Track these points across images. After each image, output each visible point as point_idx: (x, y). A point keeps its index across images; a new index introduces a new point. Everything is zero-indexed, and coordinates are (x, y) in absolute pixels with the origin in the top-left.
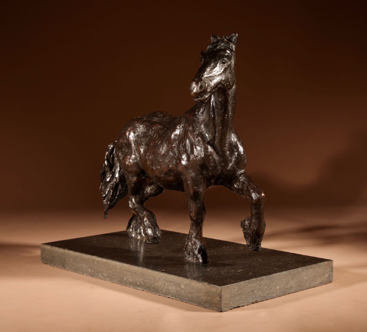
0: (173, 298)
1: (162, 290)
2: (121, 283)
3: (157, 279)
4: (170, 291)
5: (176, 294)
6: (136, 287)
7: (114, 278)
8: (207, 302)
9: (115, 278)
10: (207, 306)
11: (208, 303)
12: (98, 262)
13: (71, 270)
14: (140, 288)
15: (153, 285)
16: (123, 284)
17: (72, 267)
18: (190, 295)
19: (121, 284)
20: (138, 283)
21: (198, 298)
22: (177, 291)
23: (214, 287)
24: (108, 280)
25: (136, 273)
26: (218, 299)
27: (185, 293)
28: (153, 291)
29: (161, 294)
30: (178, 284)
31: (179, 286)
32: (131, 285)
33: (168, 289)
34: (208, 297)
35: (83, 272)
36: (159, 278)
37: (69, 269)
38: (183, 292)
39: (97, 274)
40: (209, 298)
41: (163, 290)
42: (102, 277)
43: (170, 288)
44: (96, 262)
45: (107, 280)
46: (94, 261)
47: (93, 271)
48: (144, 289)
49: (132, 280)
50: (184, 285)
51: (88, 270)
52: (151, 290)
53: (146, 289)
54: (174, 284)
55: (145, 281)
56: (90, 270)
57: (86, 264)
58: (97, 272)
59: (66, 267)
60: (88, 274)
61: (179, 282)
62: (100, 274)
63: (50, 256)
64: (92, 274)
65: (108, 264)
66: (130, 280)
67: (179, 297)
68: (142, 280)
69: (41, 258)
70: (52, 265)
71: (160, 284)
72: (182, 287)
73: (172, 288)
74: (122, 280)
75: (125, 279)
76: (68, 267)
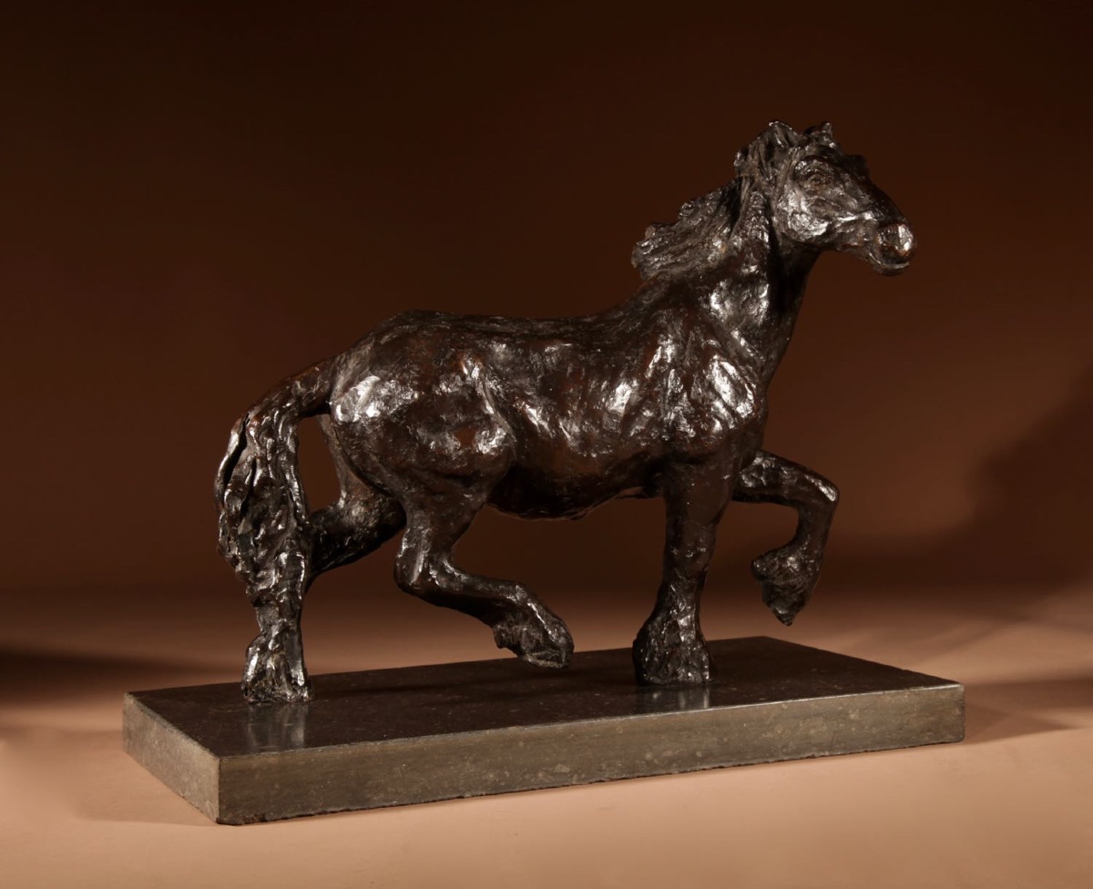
0: (822, 754)
1: (784, 747)
2: (633, 772)
3: (768, 723)
4: (811, 741)
5: (832, 741)
6: (692, 766)
7: (604, 768)
8: (923, 731)
9: (608, 766)
10: (927, 738)
11: (929, 730)
12: (527, 740)
14: (708, 763)
15: (756, 742)
16: (640, 776)
17: (400, 790)
18: (874, 731)
19: (631, 776)
20: (699, 754)
21: (901, 729)
22: (835, 732)
24: (579, 782)
25: (690, 729)
26: (958, 712)
27: (863, 728)
28: (755, 758)
29: (781, 758)
30: (841, 712)
31: (843, 719)
32: (674, 765)
33: (808, 737)
34: (928, 717)
35: (460, 791)
36: (774, 718)
37: (387, 801)
38: (853, 729)
39: (527, 777)
40: (931, 718)
41: (791, 744)
42: (548, 781)
43: (812, 732)
44: (521, 744)
45: (574, 783)
46: (514, 740)
47: (507, 774)
48: (724, 762)
49: (678, 751)
50: (858, 710)
51: (483, 778)
52: (749, 757)
53: (729, 761)
54: (826, 719)
55: (725, 740)
56: (491, 776)
57: (475, 761)
58: (525, 773)
59: (368, 800)
60: (482, 790)
61: (840, 708)
62: (540, 775)
63: (277, 786)
64: (503, 784)
65: (577, 735)
66: (669, 753)
67: (843, 745)
68: (715, 739)
69: (224, 807)
70: (291, 812)
71: (779, 732)
72: (852, 716)
73: (819, 730)
74: (638, 762)
75: (648, 756)
76: (382, 795)
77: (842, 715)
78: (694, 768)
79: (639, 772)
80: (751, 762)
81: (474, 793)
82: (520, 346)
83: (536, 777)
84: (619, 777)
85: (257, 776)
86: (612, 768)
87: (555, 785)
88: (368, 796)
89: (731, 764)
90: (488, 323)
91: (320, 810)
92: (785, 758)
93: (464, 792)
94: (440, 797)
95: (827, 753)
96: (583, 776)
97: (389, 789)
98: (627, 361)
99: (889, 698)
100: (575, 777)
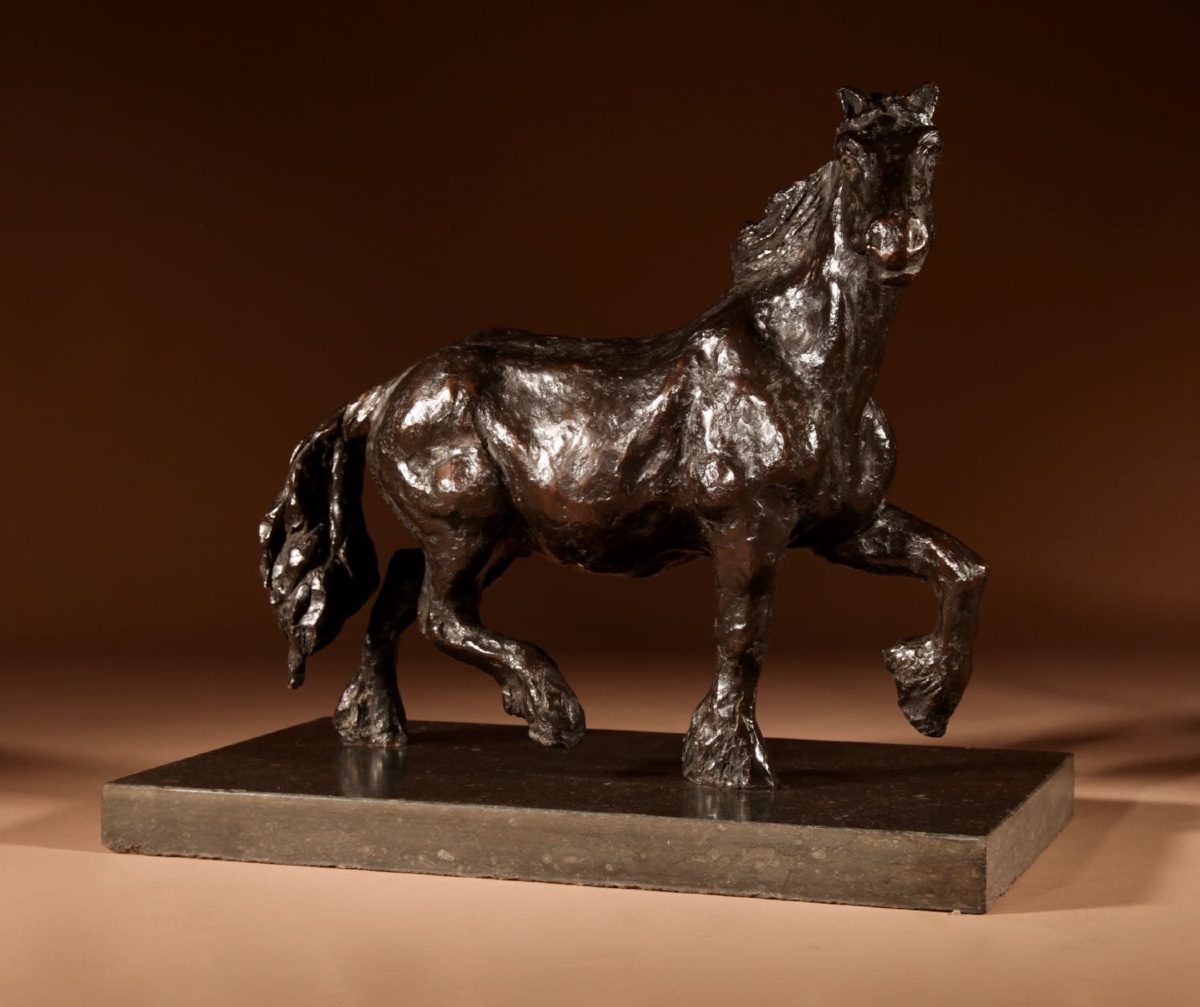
0: (773, 895)
1: (721, 877)
2: (528, 874)
3: (699, 844)
4: (758, 876)
5: (787, 880)
6: (600, 879)
7: (494, 863)
8: (921, 890)
9: (498, 862)
10: (925, 901)
11: (931, 891)
12: (408, 816)
13: (266, 860)
14: (621, 880)
15: (682, 865)
16: (536, 878)
17: (273, 847)
18: (848, 878)
19: (527, 878)
20: (609, 867)
21: (887, 883)
22: (791, 871)
23: (956, 841)
24: (464, 872)
25: (599, 836)
26: (974, 874)
27: (831, 871)
28: (682, 885)
29: (716, 890)
30: (799, 848)
31: (802, 855)
32: (578, 875)
33: (754, 871)
34: (928, 873)
35: (332, 860)
36: (708, 840)
37: (257, 856)
38: (817, 871)
39: (406, 857)
40: (931, 876)
41: (730, 875)
42: (429, 867)
43: (759, 865)
44: (400, 820)
45: (458, 873)
46: (392, 814)
47: (385, 850)
48: (640, 881)
49: (583, 859)
50: (824, 848)
51: (359, 850)
52: (673, 882)
53: (648, 882)
54: (778, 852)
55: (643, 856)
56: (367, 850)
57: (349, 830)
58: (404, 853)
59: (240, 852)
60: (358, 863)
61: (799, 842)
62: (421, 858)
63: (153, 821)
64: (379, 861)
65: (464, 821)
66: (572, 860)
67: (802, 888)
68: (631, 853)
69: (105, 833)
70: (166, 850)
71: (714, 858)
72: (816, 855)
73: (769, 863)
74: (534, 863)
75: (547, 859)
76: (253, 850)
77: (802, 851)
78: (602, 883)
79: (534, 874)
80: (675, 889)
81: (349, 865)
83: (416, 860)
84: (511, 877)
85: (135, 808)
86: (503, 865)
87: (437, 872)
88: (241, 848)
89: (650, 886)
91: (193, 854)
92: (721, 892)
93: (338, 862)
94: (312, 863)
95: (779, 896)
96: (469, 868)
97: (261, 845)
98: (644, 391)
99: (870, 840)
100: (460, 868)
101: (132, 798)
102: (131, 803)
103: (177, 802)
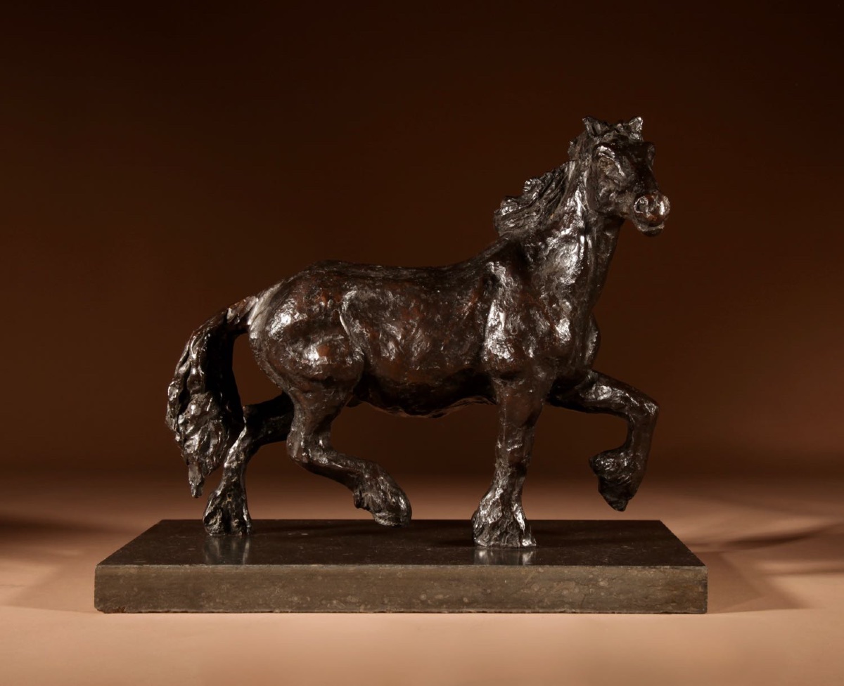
0: (574, 611)
1: (540, 601)
2: (410, 608)
3: (526, 581)
4: (564, 599)
5: (583, 601)
6: (460, 608)
7: (386, 602)
8: (667, 602)
9: (390, 601)
10: (670, 608)
11: (674, 602)
12: (325, 575)
13: (221, 610)
14: (473, 608)
15: (515, 596)
16: (416, 610)
17: (226, 601)
18: (622, 597)
19: (409, 610)
20: (466, 600)
21: (646, 598)
22: (585, 595)
23: (689, 570)
24: (365, 609)
25: (458, 580)
26: (700, 589)
27: (611, 594)
28: (514, 608)
29: (537, 609)
30: (591, 580)
31: (593, 585)
32: (445, 606)
33: (561, 596)
34: (672, 591)
35: (271, 607)
36: (532, 578)
37: (214, 608)
38: (602, 594)
39: (324, 602)
40: (675, 592)
41: (546, 600)
42: (340, 607)
43: (565, 592)
44: (320, 578)
45: (361, 610)
46: (314, 574)
47: (309, 599)
48: (486, 608)
49: (448, 596)
50: (607, 579)
51: (290, 599)
52: (509, 606)
53: (491, 608)
54: (577, 583)
55: (489, 591)
56: (296, 599)
57: (283, 587)
58: (322, 600)
59: (201, 606)
60: (289, 608)
61: (591, 576)
62: (335, 602)
63: (135, 589)
64: (304, 606)
65: (365, 576)
66: (441, 597)
67: (593, 605)
68: (480, 590)
69: (98, 600)
70: (145, 609)
71: (536, 590)
72: (602, 584)
73: (572, 591)
74: (414, 600)
75: (423, 597)
76: (212, 604)
77: (593, 582)
78: (460, 610)
79: (414, 608)
80: (510, 611)
81: (282, 610)
82: (378, 287)
83: (331, 604)
84: (398, 610)
85: (121, 581)
86: (393, 603)
87: (346, 611)
88: (202, 603)
89: (493, 610)
90: (366, 270)
91: (166, 610)
92: (540, 611)
93: (275, 608)
94: (256, 610)
95: (578, 611)
96: (369, 607)
97: (218, 600)
98: (458, 300)
99: (636, 572)
100: (362, 607)
101: (120, 574)
102: (118, 577)
103: (153, 575)
